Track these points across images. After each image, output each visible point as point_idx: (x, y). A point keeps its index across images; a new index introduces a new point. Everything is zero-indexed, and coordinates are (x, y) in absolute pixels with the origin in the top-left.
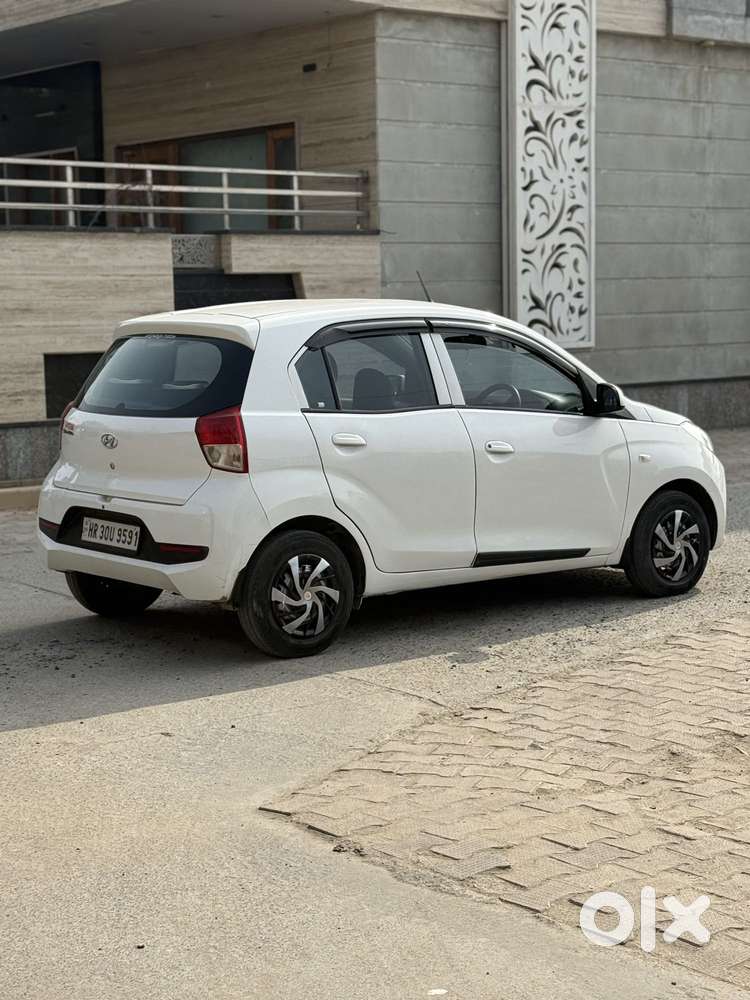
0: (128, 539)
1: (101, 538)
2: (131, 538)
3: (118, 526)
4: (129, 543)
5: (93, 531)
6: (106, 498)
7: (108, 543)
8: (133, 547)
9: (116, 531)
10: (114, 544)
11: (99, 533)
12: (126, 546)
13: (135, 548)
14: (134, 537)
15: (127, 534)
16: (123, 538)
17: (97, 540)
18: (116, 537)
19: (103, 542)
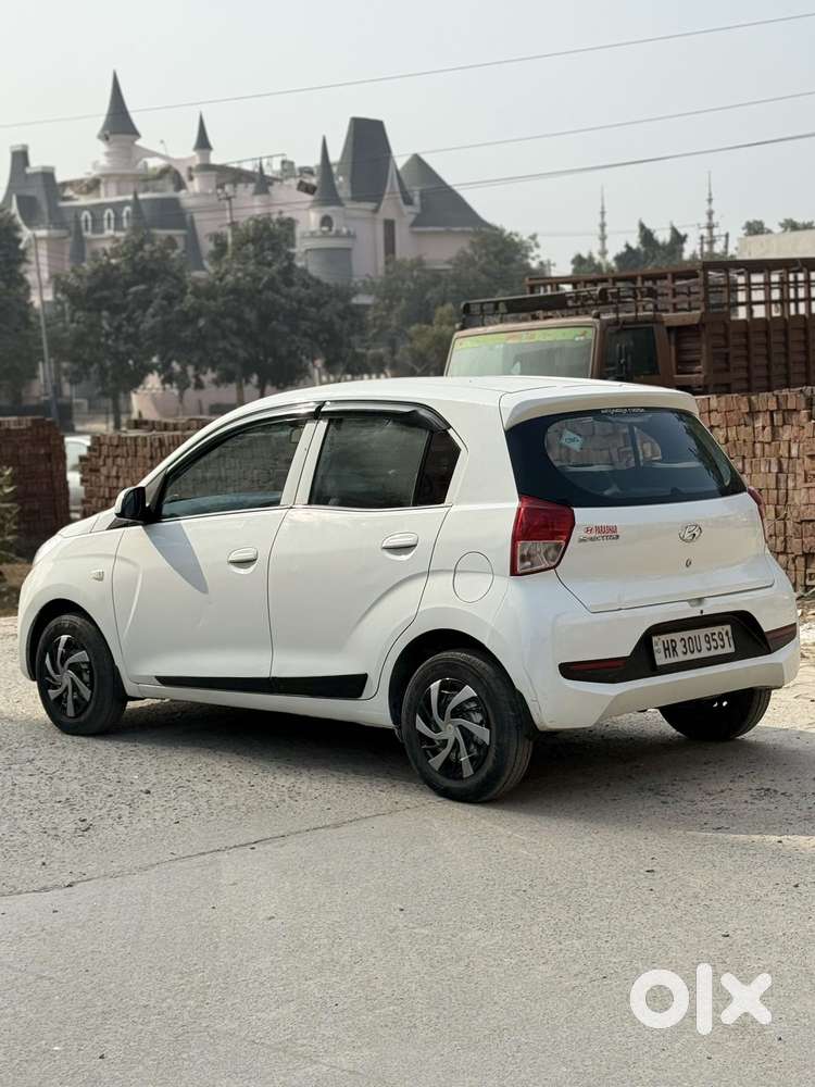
0: (720, 643)
1: (685, 653)
2: (722, 640)
3: (702, 632)
4: (723, 647)
5: (670, 649)
6: (700, 600)
7: (697, 655)
8: (729, 649)
9: (702, 639)
10: (705, 654)
11: (680, 648)
12: (720, 651)
13: (732, 650)
14: (725, 638)
15: (715, 637)
16: (714, 644)
17: (681, 658)
18: (705, 645)
19: (690, 657)
